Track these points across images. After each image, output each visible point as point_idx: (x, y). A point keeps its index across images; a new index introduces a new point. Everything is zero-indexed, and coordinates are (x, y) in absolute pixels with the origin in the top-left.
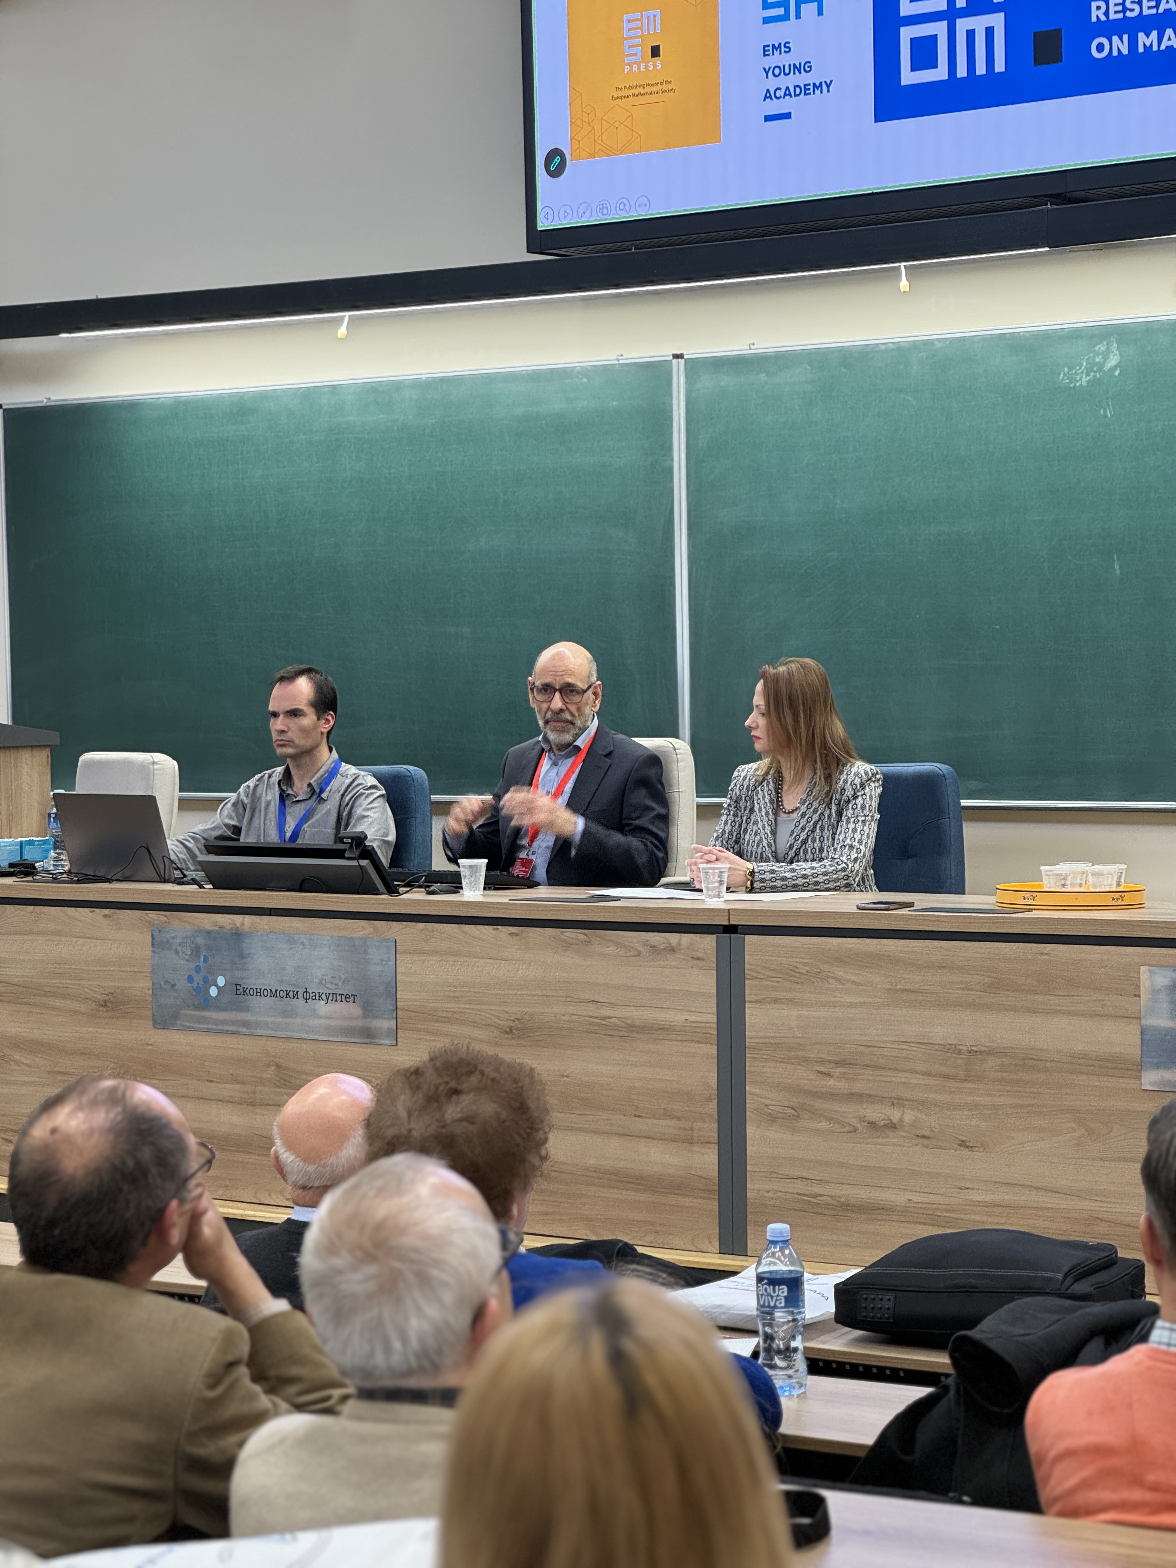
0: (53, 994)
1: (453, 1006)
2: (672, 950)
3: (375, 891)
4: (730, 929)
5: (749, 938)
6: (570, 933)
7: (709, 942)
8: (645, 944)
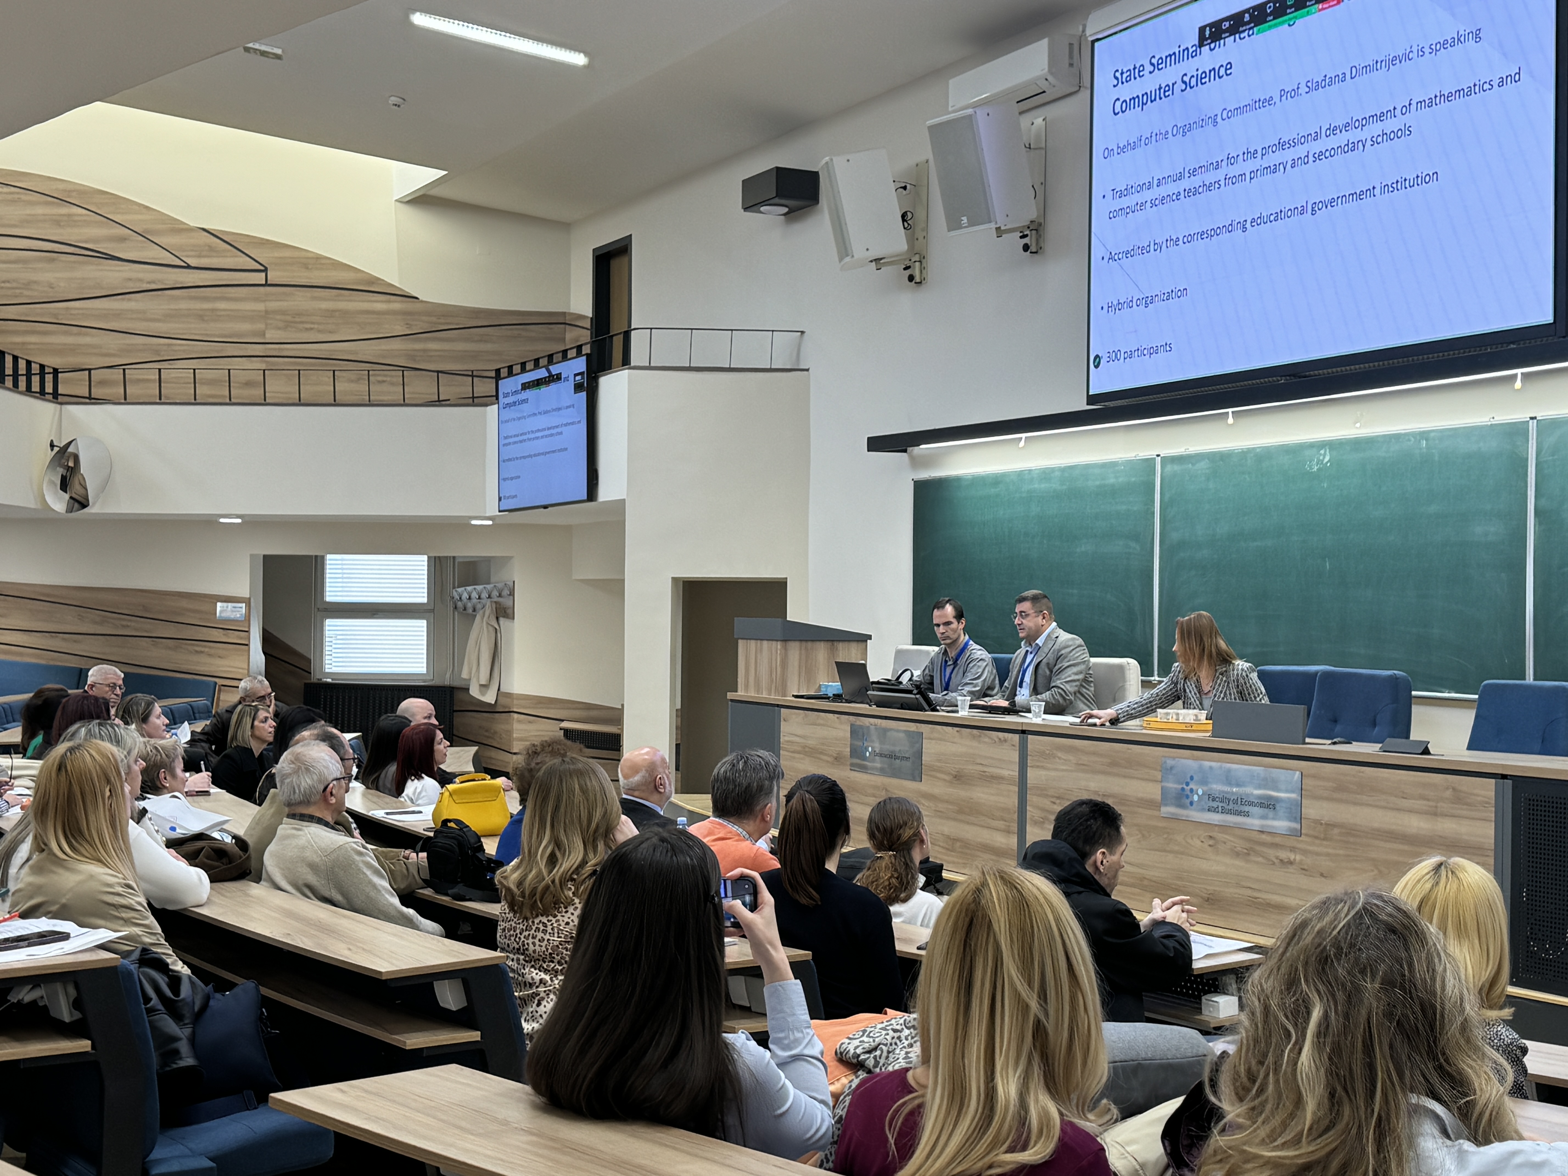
0: (821, 753)
1: (939, 764)
2: (1005, 741)
3: (924, 710)
4: (1023, 732)
5: (1029, 736)
6: (975, 731)
7: (1016, 737)
8: (998, 737)
